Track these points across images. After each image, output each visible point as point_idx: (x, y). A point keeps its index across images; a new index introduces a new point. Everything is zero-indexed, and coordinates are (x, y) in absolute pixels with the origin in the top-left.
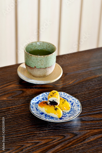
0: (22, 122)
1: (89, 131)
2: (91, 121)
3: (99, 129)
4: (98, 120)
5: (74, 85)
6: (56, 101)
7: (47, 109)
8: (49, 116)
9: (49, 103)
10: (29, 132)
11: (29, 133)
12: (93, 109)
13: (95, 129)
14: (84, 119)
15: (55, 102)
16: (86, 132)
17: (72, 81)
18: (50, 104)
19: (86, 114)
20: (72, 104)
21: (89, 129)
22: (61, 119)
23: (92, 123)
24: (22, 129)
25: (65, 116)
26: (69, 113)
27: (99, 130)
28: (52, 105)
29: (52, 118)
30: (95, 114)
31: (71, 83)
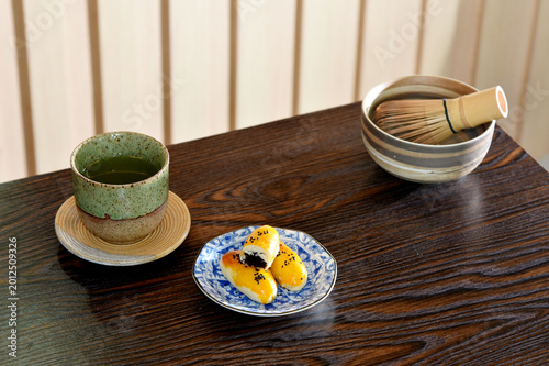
0: (178, 326)
1: (361, 352)
2: (370, 322)
3: (389, 345)
4: (390, 321)
5: (328, 214)
6: (262, 256)
7: (236, 274)
8: (241, 294)
9: (242, 258)
10: (198, 355)
11: (196, 359)
12: (377, 286)
13: (378, 347)
14: (349, 317)
15: (258, 257)
16: (353, 354)
17: (320, 200)
18: (246, 261)
19: (357, 301)
20: (317, 270)
21: (364, 347)
22: (268, 306)
23: (373, 328)
24: (176, 347)
25: (285, 299)
26: (296, 294)
27: (391, 350)
28: (250, 266)
29: (247, 299)
30: (380, 302)
31: (318, 205)
